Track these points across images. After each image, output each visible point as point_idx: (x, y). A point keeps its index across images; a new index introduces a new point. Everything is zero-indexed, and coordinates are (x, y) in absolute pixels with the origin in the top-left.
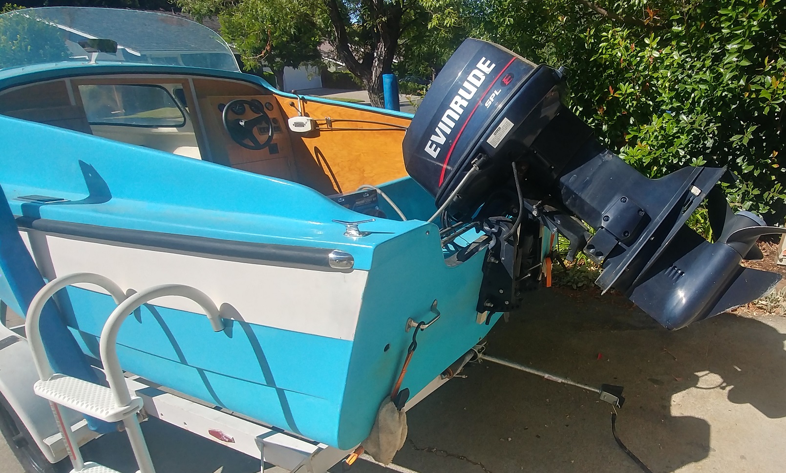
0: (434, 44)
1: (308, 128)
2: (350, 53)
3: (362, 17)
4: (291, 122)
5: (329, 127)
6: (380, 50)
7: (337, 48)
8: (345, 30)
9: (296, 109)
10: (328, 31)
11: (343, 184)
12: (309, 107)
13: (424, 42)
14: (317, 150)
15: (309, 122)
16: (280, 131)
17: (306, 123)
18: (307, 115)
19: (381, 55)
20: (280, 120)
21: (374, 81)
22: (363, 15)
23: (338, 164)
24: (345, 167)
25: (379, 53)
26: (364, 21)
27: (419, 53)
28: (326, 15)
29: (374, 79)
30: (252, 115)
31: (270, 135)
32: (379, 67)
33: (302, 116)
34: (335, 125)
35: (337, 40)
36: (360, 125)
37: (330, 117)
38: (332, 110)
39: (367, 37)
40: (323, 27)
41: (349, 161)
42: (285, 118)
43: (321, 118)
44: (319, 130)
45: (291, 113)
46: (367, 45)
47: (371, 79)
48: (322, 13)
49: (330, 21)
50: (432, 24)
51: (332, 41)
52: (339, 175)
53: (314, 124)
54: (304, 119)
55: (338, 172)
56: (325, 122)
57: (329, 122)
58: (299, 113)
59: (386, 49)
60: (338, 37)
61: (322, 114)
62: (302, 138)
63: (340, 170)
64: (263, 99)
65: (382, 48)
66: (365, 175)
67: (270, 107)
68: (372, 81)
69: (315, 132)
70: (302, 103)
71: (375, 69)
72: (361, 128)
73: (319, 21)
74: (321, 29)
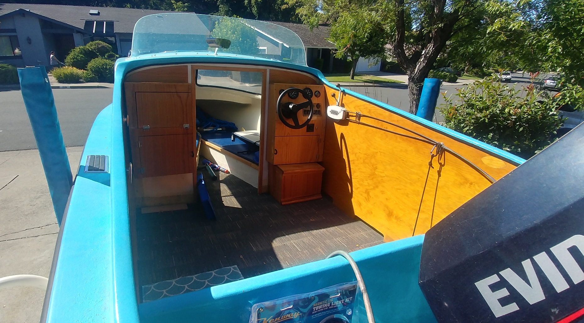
0: (482, 46)
1: (340, 117)
2: (403, 51)
3: (421, 25)
4: (329, 109)
5: (357, 120)
6: (428, 49)
7: (394, 47)
8: (405, 33)
9: (336, 99)
10: (391, 34)
11: (355, 172)
12: (347, 99)
13: (472, 44)
14: (342, 136)
15: (342, 113)
16: (320, 114)
17: (340, 112)
18: (343, 105)
19: (428, 53)
20: (323, 105)
21: (415, 73)
22: (423, 22)
23: (356, 154)
24: (361, 159)
25: (427, 51)
26: (423, 28)
27: (464, 53)
28: (393, 23)
29: (416, 71)
30: (301, 100)
31: (309, 118)
32: (423, 63)
33: (339, 106)
34: (363, 120)
35: (396, 41)
36: (385, 126)
37: (361, 111)
38: (364, 105)
39: (421, 39)
40: (389, 32)
41: (365, 154)
42: (327, 104)
43: (353, 110)
44: (349, 121)
45: (332, 101)
46: (419, 45)
47: (414, 71)
48: (391, 22)
49: (395, 27)
50: (492, 28)
51: (392, 42)
52: (354, 163)
53: (347, 114)
54: (339, 109)
55: (353, 160)
56: (355, 115)
57: (359, 116)
58: (337, 103)
59: (433, 49)
60: (398, 39)
61: (355, 108)
62: (334, 123)
63: (356, 159)
64: (314, 88)
65: (430, 47)
66: (376, 172)
67: (318, 94)
68: (414, 72)
69: (344, 122)
70: (342, 95)
71: (419, 63)
72: (385, 129)
73: (387, 28)
74: (387, 33)
